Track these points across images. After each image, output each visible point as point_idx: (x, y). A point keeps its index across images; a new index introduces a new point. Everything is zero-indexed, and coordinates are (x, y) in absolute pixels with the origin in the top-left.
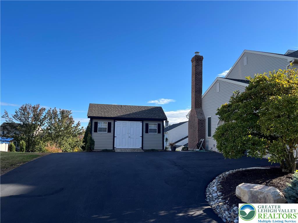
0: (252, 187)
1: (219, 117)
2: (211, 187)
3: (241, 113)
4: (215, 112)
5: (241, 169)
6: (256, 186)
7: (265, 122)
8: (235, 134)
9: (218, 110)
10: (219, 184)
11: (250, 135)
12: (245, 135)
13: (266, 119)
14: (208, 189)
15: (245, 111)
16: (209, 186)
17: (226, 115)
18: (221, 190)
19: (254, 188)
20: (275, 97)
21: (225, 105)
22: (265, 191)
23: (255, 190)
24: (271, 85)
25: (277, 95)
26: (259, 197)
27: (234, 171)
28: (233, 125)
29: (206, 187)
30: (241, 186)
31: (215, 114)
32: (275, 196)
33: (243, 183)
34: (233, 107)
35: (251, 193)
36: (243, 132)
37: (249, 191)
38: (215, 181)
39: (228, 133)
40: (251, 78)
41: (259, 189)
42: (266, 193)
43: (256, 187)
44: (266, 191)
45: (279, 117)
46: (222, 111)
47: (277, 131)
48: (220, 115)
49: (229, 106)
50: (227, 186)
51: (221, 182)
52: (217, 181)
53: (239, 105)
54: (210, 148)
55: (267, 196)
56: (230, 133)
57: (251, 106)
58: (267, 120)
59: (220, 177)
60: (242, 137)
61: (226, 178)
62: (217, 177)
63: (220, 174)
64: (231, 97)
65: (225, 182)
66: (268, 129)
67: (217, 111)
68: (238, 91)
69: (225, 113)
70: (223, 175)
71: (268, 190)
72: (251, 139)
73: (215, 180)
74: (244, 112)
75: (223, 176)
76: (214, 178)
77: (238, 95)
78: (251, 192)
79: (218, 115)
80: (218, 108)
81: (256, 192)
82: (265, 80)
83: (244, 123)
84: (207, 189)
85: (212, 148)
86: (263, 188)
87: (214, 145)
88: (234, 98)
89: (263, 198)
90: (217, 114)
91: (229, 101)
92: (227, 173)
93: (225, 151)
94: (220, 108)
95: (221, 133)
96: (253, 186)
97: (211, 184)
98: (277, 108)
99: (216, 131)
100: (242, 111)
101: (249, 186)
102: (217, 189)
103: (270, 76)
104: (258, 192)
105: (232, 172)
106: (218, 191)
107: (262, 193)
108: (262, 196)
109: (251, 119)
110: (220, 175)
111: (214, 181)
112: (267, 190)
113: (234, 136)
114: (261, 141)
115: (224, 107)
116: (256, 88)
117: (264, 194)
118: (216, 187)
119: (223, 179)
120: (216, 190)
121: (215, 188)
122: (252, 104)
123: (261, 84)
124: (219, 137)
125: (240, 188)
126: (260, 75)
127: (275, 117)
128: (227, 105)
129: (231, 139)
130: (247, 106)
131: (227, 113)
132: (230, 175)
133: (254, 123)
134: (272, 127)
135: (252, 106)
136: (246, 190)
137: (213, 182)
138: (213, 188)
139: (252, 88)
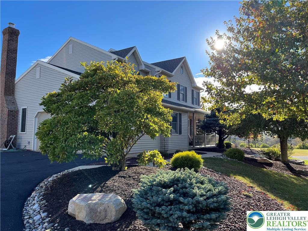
0: (90, 199)
1: (44, 108)
2: (29, 206)
3: (76, 104)
4: (38, 101)
5: (66, 171)
6: (94, 195)
7: (104, 117)
8: (67, 130)
9: (44, 98)
10: (42, 199)
11: (86, 132)
12: (79, 133)
13: (105, 113)
14: (26, 210)
15: (81, 102)
16: (27, 204)
17: (55, 106)
18: (46, 207)
19: (92, 199)
20: (113, 90)
21: (52, 93)
22: (105, 202)
23: (94, 202)
24: (110, 76)
25: (115, 87)
26: (99, 210)
27: (59, 175)
28: (65, 120)
29: (23, 206)
30: (76, 200)
31: (39, 104)
32: (117, 205)
33: (78, 195)
34: (64, 97)
35: (89, 207)
36: (77, 129)
37: (87, 204)
38: (35, 195)
39: (59, 129)
40: (87, 65)
41: (99, 200)
42: (107, 203)
43: (95, 197)
44: (107, 201)
45: (118, 111)
46: (50, 101)
47: (117, 128)
48: (45, 106)
49: (58, 95)
50: (54, 199)
51: (43, 195)
52: (38, 195)
53: (73, 94)
54: (23, 146)
55: (108, 207)
56: (61, 130)
57: (88, 97)
58: (106, 115)
59: (42, 187)
60: (76, 134)
61: (51, 187)
62: (36, 188)
63: (41, 182)
64: (62, 84)
65: (51, 194)
66: (107, 125)
67: (42, 101)
68: (71, 78)
69: (54, 104)
70: (46, 183)
71: (109, 199)
72: (87, 137)
73: (35, 192)
74: (80, 104)
75: (46, 185)
76: (33, 190)
77: (70, 82)
78: (89, 205)
79: (43, 106)
80: (43, 97)
81: (96, 204)
82: (102, 69)
83: (79, 117)
84: (24, 209)
85: (26, 146)
86: (103, 198)
87: (29, 142)
88: (65, 85)
89: (104, 210)
90: (41, 104)
91: (59, 89)
92: (50, 179)
93: (53, 153)
94: (45, 97)
95: (49, 129)
96: (91, 197)
97: (29, 200)
98: (117, 102)
99: (40, 126)
100: (77, 102)
101: (85, 197)
102: (39, 207)
103: (107, 66)
104: (97, 204)
105: (56, 177)
106: (41, 210)
107: (102, 204)
108: (102, 208)
109: (87, 112)
110: (42, 184)
111: (33, 194)
112: (107, 199)
113: (65, 134)
114: (98, 139)
115: (52, 96)
116: (94, 77)
117: (104, 205)
118: (38, 205)
119: (47, 189)
120: (39, 210)
121: (36, 207)
122: (89, 95)
123: (99, 73)
124: (46, 135)
125: (74, 202)
126: (97, 63)
127: (115, 111)
128: (55, 94)
129: (62, 137)
130: (83, 97)
131: (56, 104)
132: (54, 181)
133: (91, 117)
134: (110, 123)
135: (90, 98)
136: (83, 204)
137: (32, 196)
138: (34, 207)
139: (89, 76)
